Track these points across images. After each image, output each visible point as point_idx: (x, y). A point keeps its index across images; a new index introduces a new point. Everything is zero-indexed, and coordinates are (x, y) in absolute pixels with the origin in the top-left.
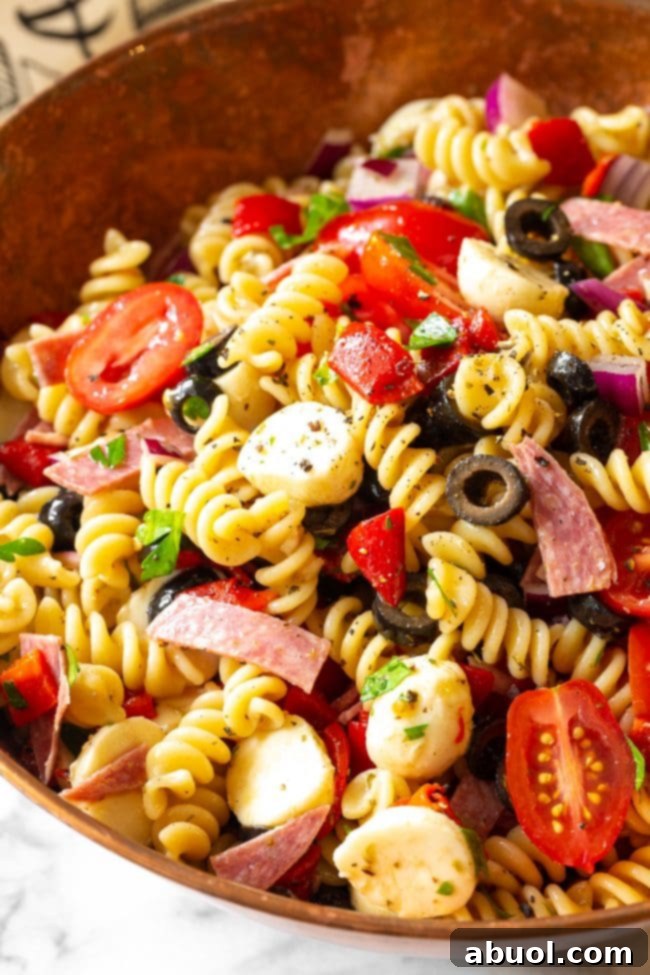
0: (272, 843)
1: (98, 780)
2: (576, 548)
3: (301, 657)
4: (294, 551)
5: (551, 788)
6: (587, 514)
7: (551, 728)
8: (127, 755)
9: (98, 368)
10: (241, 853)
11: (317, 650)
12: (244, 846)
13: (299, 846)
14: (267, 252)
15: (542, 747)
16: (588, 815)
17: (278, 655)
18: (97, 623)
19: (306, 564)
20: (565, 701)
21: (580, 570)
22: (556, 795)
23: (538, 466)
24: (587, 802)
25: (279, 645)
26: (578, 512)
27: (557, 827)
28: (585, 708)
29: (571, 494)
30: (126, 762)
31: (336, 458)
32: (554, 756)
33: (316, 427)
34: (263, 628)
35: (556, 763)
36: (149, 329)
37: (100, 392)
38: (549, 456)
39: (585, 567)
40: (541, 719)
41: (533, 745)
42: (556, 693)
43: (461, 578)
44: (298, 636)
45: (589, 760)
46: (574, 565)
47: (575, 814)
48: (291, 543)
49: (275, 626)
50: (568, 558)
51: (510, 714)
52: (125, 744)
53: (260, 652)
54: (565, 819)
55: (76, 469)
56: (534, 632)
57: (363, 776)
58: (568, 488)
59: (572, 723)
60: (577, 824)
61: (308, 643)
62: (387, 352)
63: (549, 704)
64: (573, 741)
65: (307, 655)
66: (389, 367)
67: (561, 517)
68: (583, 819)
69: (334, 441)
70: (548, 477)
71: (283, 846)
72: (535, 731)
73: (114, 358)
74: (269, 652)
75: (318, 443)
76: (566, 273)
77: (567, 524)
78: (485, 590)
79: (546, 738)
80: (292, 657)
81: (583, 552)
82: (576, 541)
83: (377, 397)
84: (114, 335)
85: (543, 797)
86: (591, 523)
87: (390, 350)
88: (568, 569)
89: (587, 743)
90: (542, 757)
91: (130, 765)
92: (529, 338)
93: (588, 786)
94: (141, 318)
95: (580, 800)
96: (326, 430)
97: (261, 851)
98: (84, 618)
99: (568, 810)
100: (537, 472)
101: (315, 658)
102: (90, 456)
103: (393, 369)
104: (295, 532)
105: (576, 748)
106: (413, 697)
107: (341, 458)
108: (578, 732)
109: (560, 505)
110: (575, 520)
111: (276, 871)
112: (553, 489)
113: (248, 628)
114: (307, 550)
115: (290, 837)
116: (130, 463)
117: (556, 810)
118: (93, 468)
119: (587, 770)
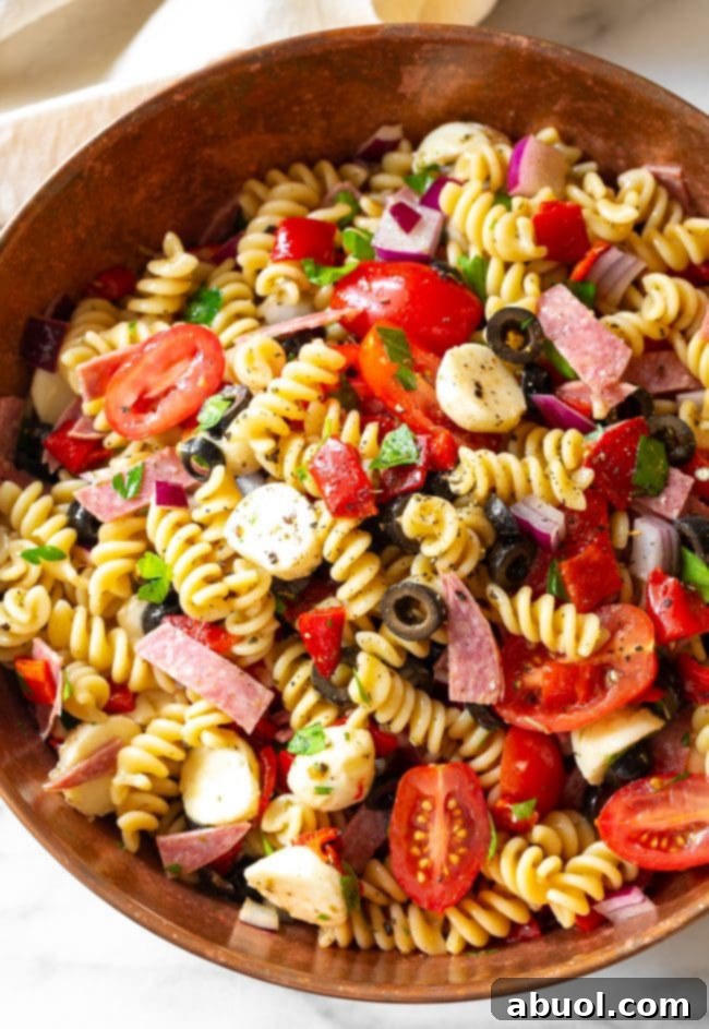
0: (203, 839)
1: (78, 772)
2: (476, 667)
3: (248, 704)
4: (257, 615)
5: (422, 844)
6: (488, 643)
7: (432, 799)
8: (104, 751)
9: (130, 399)
10: (181, 841)
11: (261, 699)
12: (183, 836)
13: (223, 847)
14: (297, 281)
15: (421, 812)
16: (446, 871)
17: (230, 698)
18: (98, 625)
19: (264, 627)
20: (447, 778)
21: (475, 687)
22: (425, 850)
23: (457, 598)
24: (448, 862)
25: (232, 690)
26: (482, 639)
27: (421, 877)
28: (461, 786)
29: (480, 625)
30: (103, 755)
31: (298, 556)
32: (430, 820)
33: (289, 521)
34: (223, 673)
35: (430, 826)
36: (179, 367)
37: (129, 423)
38: (467, 592)
39: (480, 683)
40: (426, 790)
41: (414, 809)
42: (441, 769)
43: (380, 676)
44: (249, 685)
45: (456, 828)
46: (472, 681)
47: (437, 868)
48: (254, 611)
49: (232, 672)
50: (467, 673)
51: (401, 783)
52: (104, 739)
53: (215, 694)
54: (428, 872)
55: (99, 497)
56: (433, 719)
57: (283, 798)
58: (479, 620)
59: (449, 796)
60: (437, 877)
61: (255, 692)
62: (352, 479)
63: (433, 778)
64: (447, 810)
65: (253, 703)
66: (352, 492)
67: (469, 641)
68: (442, 875)
69: (300, 540)
70: (464, 607)
71: (212, 844)
72: (420, 797)
73: (145, 391)
74: (224, 694)
75: (287, 536)
76: (530, 384)
77: (472, 647)
78: (399, 682)
79: (426, 805)
80: (241, 702)
81: (481, 672)
82: (477, 662)
83: (340, 512)
84: (149, 368)
85: (415, 851)
86: (491, 651)
87: (356, 477)
88: (466, 682)
89: (458, 812)
90: (421, 819)
91: (105, 759)
92: (474, 475)
93: (451, 849)
94: (174, 357)
95: (442, 859)
96: (296, 525)
97: (195, 843)
98: (89, 617)
99: (432, 864)
100: (456, 603)
101: (259, 707)
102: (111, 485)
103: (355, 495)
104: (259, 604)
105: (448, 818)
106: (324, 769)
107: (302, 557)
108: (452, 803)
109: (469, 631)
110: (480, 645)
111: (204, 860)
112: (466, 618)
113: (211, 669)
114: (268, 615)
115: (218, 839)
116: (144, 494)
117: (423, 863)
118: (112, 497)
119: (452, 835)
